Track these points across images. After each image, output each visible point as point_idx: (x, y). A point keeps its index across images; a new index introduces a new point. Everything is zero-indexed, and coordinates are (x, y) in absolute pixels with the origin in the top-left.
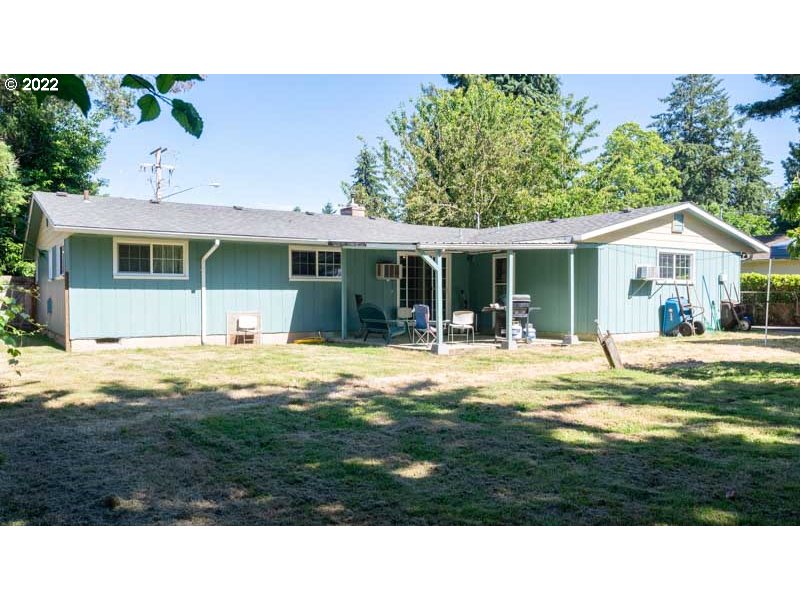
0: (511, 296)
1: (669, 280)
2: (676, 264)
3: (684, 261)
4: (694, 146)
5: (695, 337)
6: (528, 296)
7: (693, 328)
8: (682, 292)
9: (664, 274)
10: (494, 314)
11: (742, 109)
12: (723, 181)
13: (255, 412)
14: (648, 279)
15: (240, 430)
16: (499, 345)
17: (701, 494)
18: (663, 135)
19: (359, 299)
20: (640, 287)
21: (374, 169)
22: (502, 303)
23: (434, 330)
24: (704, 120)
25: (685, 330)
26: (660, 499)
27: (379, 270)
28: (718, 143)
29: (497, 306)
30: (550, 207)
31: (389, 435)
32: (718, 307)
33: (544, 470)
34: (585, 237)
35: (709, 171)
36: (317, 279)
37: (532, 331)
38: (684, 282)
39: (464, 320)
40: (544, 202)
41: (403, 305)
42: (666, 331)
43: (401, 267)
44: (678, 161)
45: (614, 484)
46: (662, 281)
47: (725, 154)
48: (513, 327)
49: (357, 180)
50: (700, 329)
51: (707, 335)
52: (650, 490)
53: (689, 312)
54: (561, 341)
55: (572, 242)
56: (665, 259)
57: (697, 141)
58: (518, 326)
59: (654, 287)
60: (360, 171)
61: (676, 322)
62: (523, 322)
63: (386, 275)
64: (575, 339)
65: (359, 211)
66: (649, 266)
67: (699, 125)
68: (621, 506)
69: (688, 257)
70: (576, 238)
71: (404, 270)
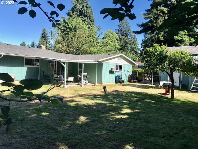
0: (83, 74)
1: (117, 71)
2: (119, 67)
3: (121, 66)
4: (124, 37)
5: (122, 84)
6: (87, 74)
7: (122, 82)
8: (120, 74)
9: (117, 69)
10: (78, 78)
11: (134, 32)
12: (129, 45)
13: (18, 109)
14: (113, 70)
15: (14, 116)
16: (80, 85)
17: (124, 130)
18: (117, 33)
19: (43, 72)
20: (111, 72)
21: (47, 34)
22: (80, 75)
23: (64, 81)
24: (125, 31)
25: (120, 82)
26: (116, 132)
27: (49, 65)
28: (128, 37)
29: (79, 76)
30: (92, 51)
31: (55, 116)
32: (127, 77)
33: (92, 125)
34: (100, 60)
35: (126, 43)
36: (32, 66)
37: (87, 82)
38: (121, 71)
39: (71, 79)
40: (91, 50)
41: (55, 74)
42: (116, 82)
43: (55, 64)
44: (120, 40)
45: (107, 128)
46: (116, 71)
47: (130, 40)
48: (83, 81)
49: (42, 36)
50: (123, 82)
51: (125, 84)
52: (114, 129)
53: (121, 78)
54: (94, 84)
55: (97, 62)
56: (117, 66)
57: (124, 36)
58: (84, 81)
59: (114, 72)
60: (43, 34)
61: (118, 80)
62: (85, 80)
63: (51, 66)
64: (97, 84)
65: (43, 47)
66: (113, 67)
67: (125, 32)
68: (109, 134)
69: (122, 66)
70: (98, 61)
71: (56, 65)
